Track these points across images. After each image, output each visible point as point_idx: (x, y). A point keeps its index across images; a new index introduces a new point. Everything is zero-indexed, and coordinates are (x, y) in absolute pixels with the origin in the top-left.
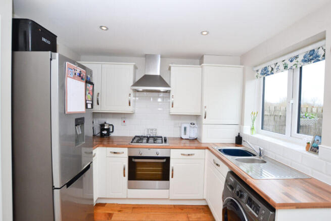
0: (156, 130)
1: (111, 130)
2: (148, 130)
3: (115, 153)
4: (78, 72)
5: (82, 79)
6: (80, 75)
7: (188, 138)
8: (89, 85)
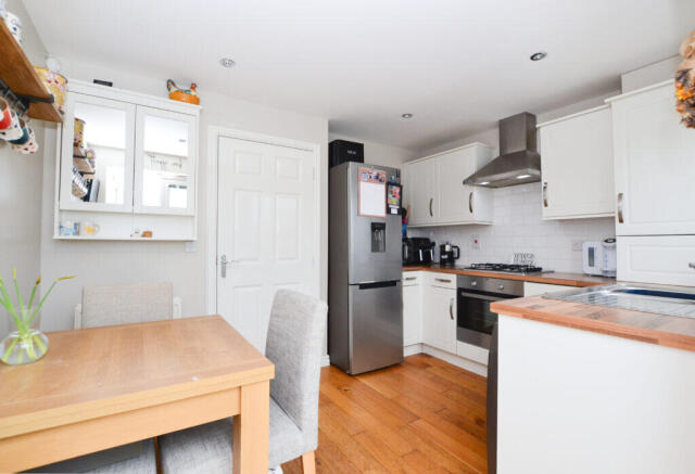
0: (532, 256)
1: (456, 256)
2: (517, 256)
3: (442, 281)
4: (375, 173)
5: (381, 181)
6: (377, 177)
7: (600, 273)
8: (394, 187)
